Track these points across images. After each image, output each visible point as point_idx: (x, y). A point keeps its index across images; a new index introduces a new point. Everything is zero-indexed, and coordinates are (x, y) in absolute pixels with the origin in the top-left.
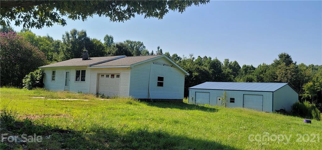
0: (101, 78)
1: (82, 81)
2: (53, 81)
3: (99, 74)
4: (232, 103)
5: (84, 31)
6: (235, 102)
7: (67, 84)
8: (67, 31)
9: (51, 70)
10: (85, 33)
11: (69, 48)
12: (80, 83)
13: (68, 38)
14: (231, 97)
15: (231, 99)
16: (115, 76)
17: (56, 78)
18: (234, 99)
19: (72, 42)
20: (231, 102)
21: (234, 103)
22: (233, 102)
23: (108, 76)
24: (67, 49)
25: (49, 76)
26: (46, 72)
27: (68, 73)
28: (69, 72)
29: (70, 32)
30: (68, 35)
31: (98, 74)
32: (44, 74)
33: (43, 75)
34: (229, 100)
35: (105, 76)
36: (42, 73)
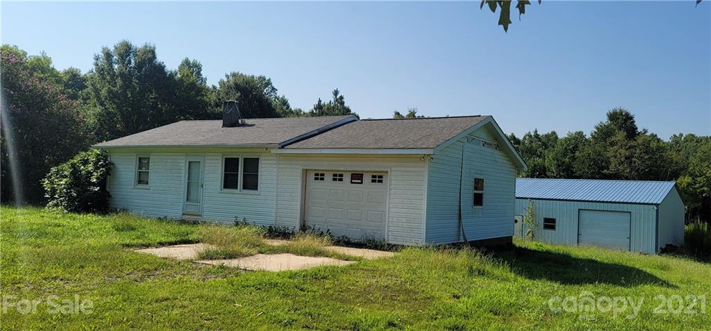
0: (315, 185)
1: (245, 188)
2: (140, 186)
3: (307, 170)
4: (549, 232)
5: (150, 47)
6: (557, 227)
7: (193, 196)
8: (105, 46)
9: (135, 154)
10: (153, 52)
11: (116, 89)
12: (239, 195)
13: (111, 65)
14: (547, 217)
15: (546, 220)
16: (367, 179)
17: (152, 177)
18: (553, 221)
19: (122, 75)
20: (546, 227)
21: (554, 231)
22: (553, 227)
23: (338, 177)
24: (110, 92)
25: (126, 171)
26: (114, 158)
27: (193, 166)
28: (199, 162)
29: (114, 48)
30: (108, 56)
31: (303, 170)
32: (112, 166)
33: (108, 169)
34: (542, 223)
35: (329, 177)
36: (105, 162)
